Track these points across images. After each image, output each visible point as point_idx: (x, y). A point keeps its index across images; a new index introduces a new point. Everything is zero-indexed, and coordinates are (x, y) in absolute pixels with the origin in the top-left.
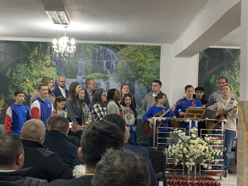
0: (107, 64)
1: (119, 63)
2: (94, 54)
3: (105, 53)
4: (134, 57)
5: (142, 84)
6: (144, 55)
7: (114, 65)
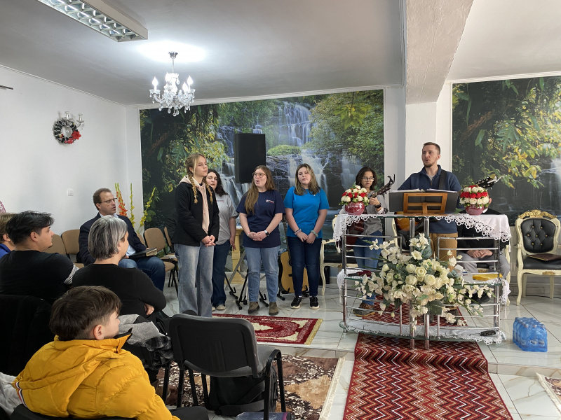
1: (316, 126)
3: (292, 113)
4: (339, 113)
5: (354, 157)
6: (355, 107)
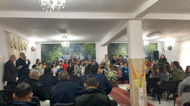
0: (79, 50)
1: (83, 49)
2: (74, 47)
4: (87, 47)
6: (90, 46)
7: (81, 50)
